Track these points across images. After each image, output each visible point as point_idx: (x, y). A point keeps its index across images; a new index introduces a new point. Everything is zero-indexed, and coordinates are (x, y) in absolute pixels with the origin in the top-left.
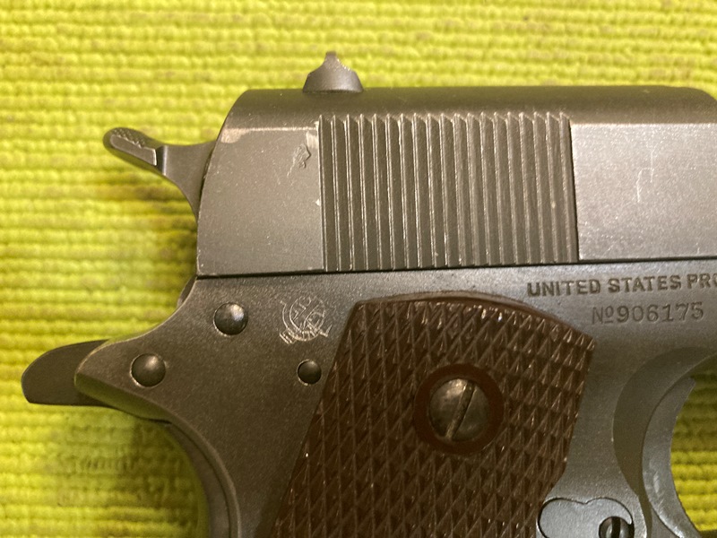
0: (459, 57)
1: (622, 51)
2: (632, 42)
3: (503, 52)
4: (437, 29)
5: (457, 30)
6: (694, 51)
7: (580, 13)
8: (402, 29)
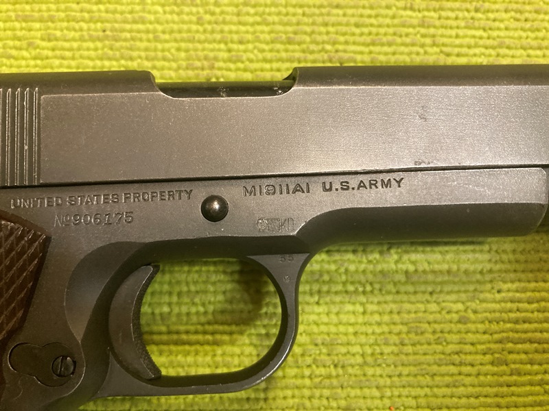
0: (56, 57)
1: (169, 50)
2: (175, 45)
3: (86, 53)
4: (43, 39)
5: (57, 39)
6: (219, 50)
7: (141, 27)
8: (19, 39)
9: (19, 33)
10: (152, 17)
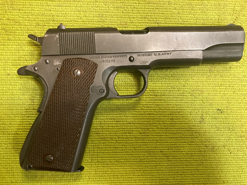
0: (87, 21)
2: (117, 19)
3: (95, 20)
4: (84, 17)
5: (87, 17)
6: (128, 20)
7: (108, 14)
8: (78, 17)
9: (78, 15)
10: (111, 11)
